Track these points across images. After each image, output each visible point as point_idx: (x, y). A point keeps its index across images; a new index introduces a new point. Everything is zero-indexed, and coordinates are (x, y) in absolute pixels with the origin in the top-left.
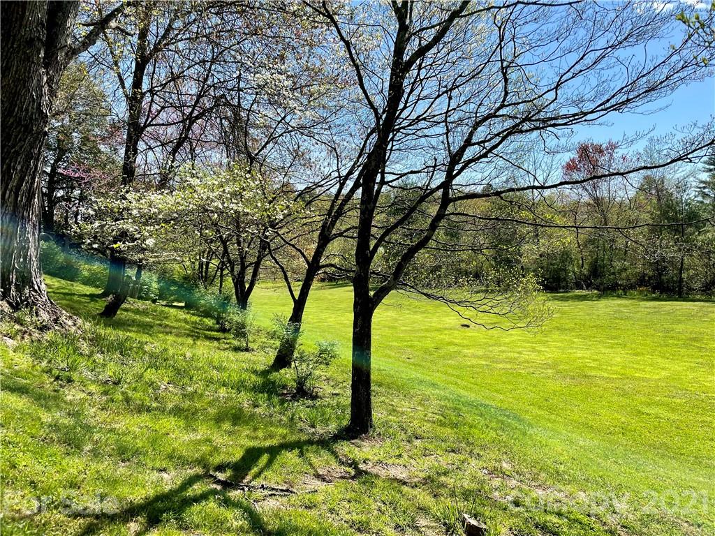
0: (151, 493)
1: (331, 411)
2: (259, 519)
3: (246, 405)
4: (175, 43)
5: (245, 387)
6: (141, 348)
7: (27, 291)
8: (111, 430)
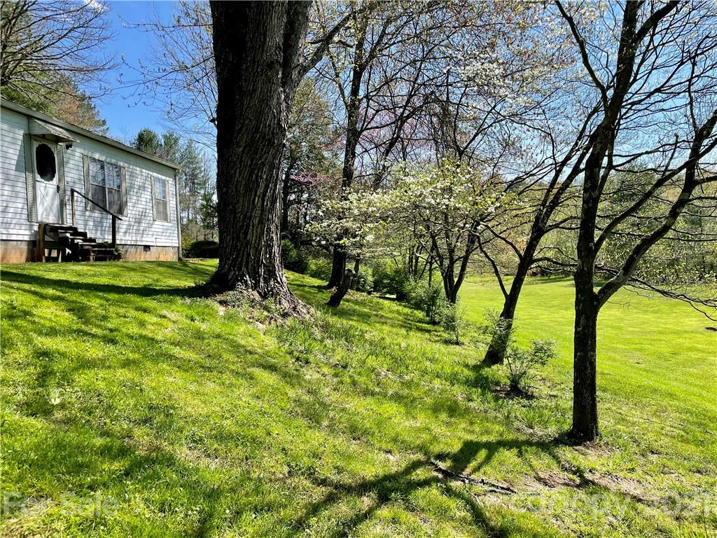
0: (381, 472)
1: (550, 413)
2: (482, 514)
3: (460, 399)
4: (388, 47)
5: (458, 381)
6: (362, 336)
7: (272, 283)
8: (343, 410)
